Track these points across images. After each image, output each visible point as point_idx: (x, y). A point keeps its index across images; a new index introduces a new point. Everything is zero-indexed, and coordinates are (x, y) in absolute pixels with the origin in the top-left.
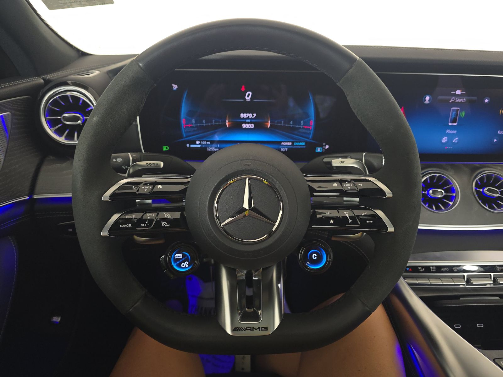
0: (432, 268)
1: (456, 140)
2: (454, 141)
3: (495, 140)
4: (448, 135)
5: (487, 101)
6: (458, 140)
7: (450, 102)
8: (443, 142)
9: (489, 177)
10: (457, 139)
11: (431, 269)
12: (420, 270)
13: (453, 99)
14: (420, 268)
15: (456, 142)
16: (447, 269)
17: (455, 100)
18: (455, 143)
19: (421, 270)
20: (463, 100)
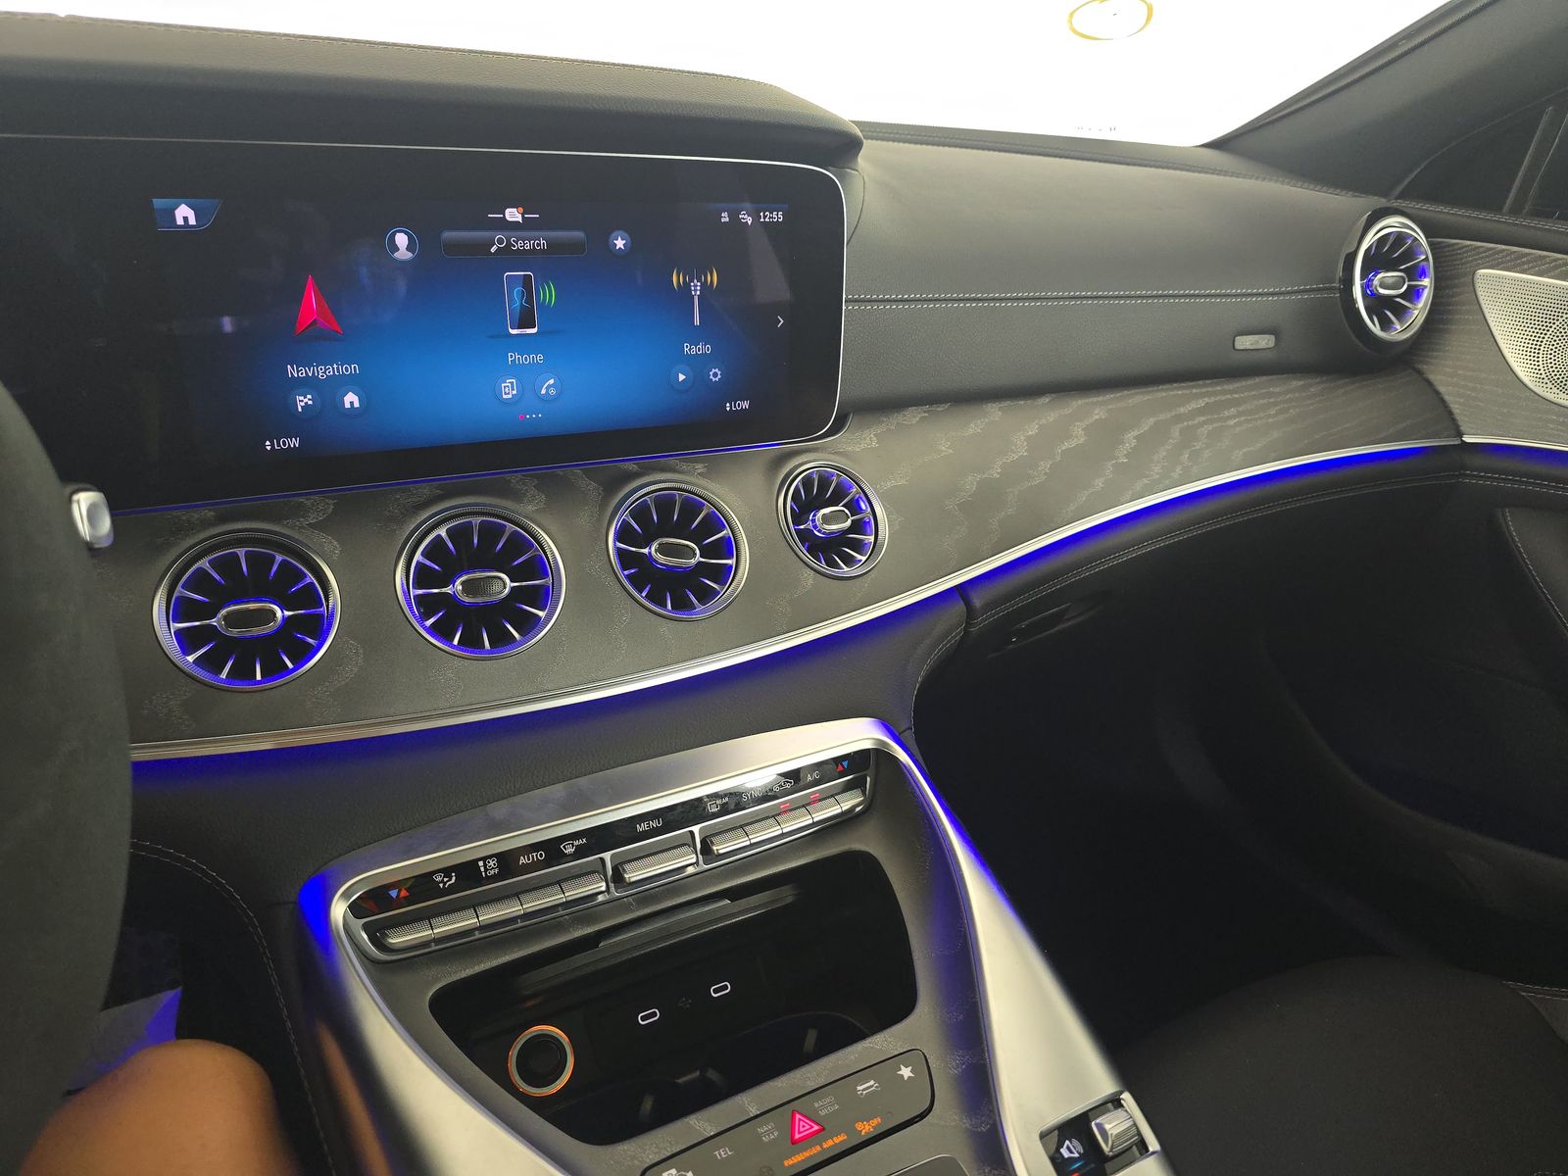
0: (485, 865)
1: (549, 386)
2: (543, 392)
3: (682, 377)
4: (515, 370)
5: (620, 243)
6: (560, 386)
7: (493, 250)
8: (505, 397)
9: (664, 503)
10: (552, 381)
11: (482, 869)
12: (441, 885)
13: (500, 241)
14: (439, 879)
15: (552, 391)
16: (540, 856)
17: (509, 244)
18: (545, 399)
19: (445, 883)
20: (539, 245)
